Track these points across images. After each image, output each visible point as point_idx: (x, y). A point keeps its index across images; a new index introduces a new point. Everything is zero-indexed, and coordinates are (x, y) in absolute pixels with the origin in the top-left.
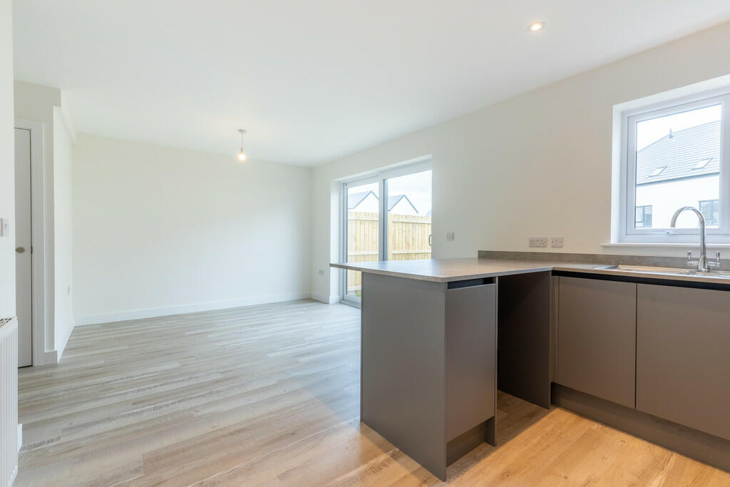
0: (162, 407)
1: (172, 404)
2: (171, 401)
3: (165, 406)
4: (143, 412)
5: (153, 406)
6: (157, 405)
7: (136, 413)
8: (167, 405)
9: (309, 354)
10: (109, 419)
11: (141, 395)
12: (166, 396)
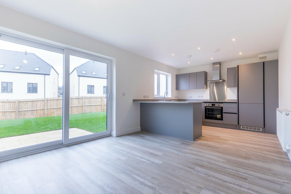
0: (235, 170)
1: (230, 169)
2: (229, 170)
3: (233, 170)
4: (244, 173)
5: (238, 173)
6: (236, 172)
7: (247, 174)
8: (232, 169)
9: (152, 154)
10: (260, 178)
11: (241, 183)
12: (229, 174)
